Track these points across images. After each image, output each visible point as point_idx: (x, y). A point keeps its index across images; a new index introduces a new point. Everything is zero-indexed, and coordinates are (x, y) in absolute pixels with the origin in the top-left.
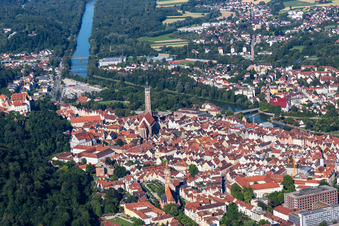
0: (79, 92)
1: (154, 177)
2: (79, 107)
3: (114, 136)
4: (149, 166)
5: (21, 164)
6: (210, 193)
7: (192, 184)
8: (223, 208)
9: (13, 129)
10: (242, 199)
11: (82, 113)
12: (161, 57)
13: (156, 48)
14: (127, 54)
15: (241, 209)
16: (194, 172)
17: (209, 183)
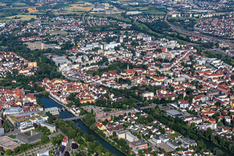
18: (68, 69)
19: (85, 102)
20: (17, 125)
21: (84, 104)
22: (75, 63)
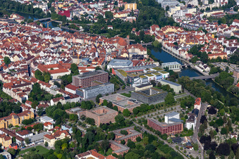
6: (20, 76)
7: (7, 70)
8: (30, 86)
10: (43, 80)
15: (43, 87)
17: (19, 70)
18: (182, 14)
19: (215, 57)
20: (129, 82)
21: (213, 60)
22: (190, 6)
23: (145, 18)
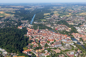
0: (30, 26)
1: (37, 39)
2: (29, 28)
3: (33, 32)
4: (37, 37)
5: (19, 36)
6: (44, 41)
7: (42, 40)
8: (45, 44)
9: (19, 31)
11: (30, 29)
12: (42, 22)
13: (42, 21)
14: (38, 21)
15: (48, 44)
16: (43, 38)
18: (80, 31)
19: (85, 40)
20: (65, 44)
21: (84, 41)
22: (82, 29)
23: (72, 31)
